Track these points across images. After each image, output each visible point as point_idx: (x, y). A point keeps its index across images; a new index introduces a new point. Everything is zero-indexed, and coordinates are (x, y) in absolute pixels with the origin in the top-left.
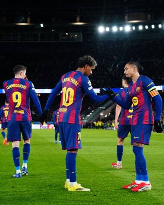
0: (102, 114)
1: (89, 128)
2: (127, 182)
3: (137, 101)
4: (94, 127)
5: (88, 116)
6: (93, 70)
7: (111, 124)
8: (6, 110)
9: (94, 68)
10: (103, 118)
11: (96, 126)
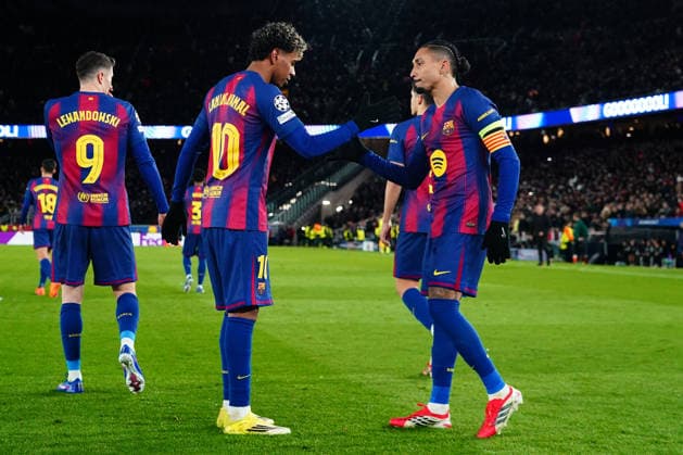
0: (326, 203)
1: (289, 245)
2: (402, 407)
3: (445, 163)
4: (303, 240)
5: (286, 207)
6: (296, 65)
7: (356, 235)
8: (42, 191)
9: (298, 56)
10: (331, 214)
11: (308, 239)
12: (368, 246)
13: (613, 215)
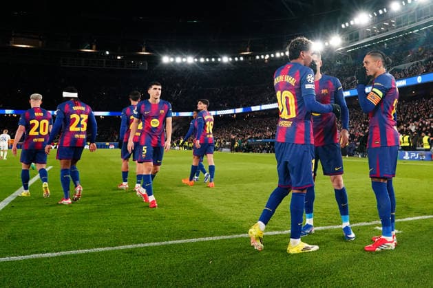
12: (177, 148)
13: (249, 139)
